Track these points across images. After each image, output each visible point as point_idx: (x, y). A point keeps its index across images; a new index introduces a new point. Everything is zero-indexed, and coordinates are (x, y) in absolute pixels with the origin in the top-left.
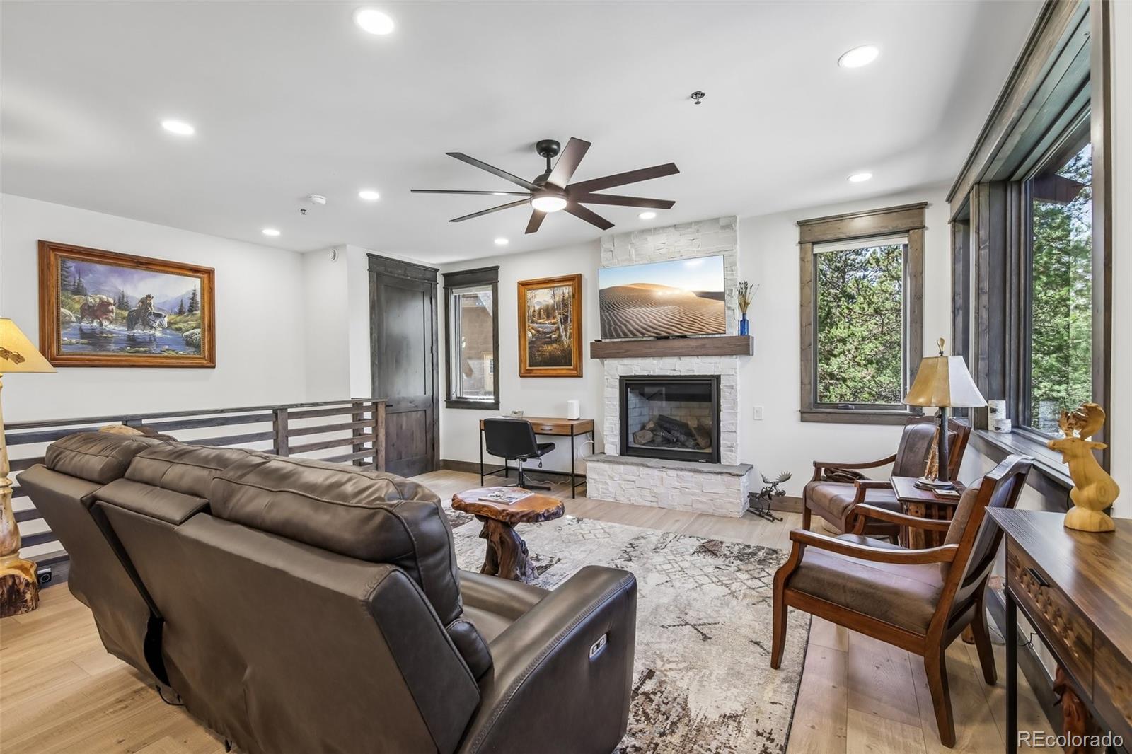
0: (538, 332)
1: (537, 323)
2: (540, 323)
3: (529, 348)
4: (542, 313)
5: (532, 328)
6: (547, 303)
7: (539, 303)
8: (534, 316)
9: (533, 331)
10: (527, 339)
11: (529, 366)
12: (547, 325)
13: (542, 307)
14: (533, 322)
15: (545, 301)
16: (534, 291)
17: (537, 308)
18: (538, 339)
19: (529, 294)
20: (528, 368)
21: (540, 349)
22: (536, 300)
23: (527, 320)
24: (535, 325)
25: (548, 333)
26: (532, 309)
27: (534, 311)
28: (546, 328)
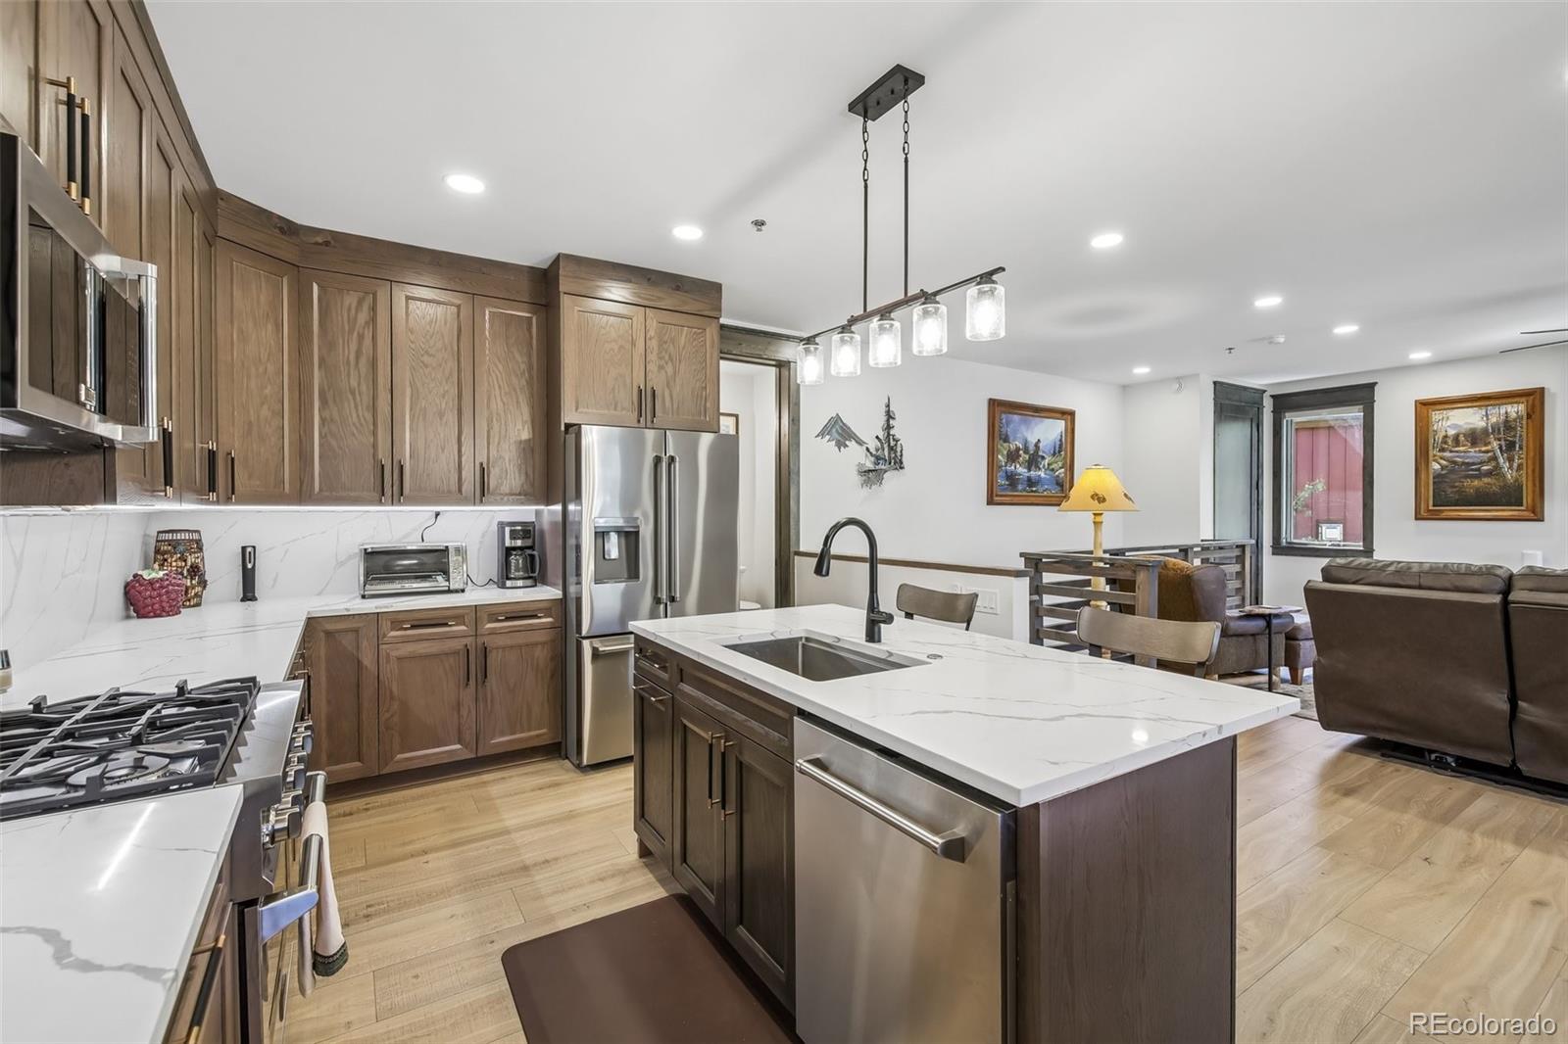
0: (1455, 463)
1: (1451, 452)
2: (1457, 452)
3: (1434, 483)
4: (1462, 438)
5: (1441, 458)
6: (1472, 426)
7: (1454, 426)
8: (1446, 443)
9: (1444, 463)
10: (1431, 472)
11: (1434, 506)
12: (1474, 454)
13: (1463, 431)
14: (1442, 450)
15: (1467, 423)
16: (1445, 412)
17: (1452, 432)
18: (1452, 471)
19: (1436, 416)
20: (1431, 508)
21: (1457, 484)
22: (1449, 423)
23: (1431, 448)
24: (1447, 454)
25: (1473, 464)
26: (1441, 435)
27: (1446, 437)
28: (1468, 457)
